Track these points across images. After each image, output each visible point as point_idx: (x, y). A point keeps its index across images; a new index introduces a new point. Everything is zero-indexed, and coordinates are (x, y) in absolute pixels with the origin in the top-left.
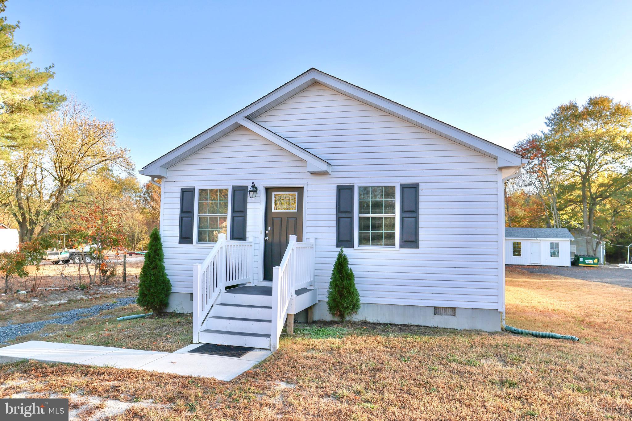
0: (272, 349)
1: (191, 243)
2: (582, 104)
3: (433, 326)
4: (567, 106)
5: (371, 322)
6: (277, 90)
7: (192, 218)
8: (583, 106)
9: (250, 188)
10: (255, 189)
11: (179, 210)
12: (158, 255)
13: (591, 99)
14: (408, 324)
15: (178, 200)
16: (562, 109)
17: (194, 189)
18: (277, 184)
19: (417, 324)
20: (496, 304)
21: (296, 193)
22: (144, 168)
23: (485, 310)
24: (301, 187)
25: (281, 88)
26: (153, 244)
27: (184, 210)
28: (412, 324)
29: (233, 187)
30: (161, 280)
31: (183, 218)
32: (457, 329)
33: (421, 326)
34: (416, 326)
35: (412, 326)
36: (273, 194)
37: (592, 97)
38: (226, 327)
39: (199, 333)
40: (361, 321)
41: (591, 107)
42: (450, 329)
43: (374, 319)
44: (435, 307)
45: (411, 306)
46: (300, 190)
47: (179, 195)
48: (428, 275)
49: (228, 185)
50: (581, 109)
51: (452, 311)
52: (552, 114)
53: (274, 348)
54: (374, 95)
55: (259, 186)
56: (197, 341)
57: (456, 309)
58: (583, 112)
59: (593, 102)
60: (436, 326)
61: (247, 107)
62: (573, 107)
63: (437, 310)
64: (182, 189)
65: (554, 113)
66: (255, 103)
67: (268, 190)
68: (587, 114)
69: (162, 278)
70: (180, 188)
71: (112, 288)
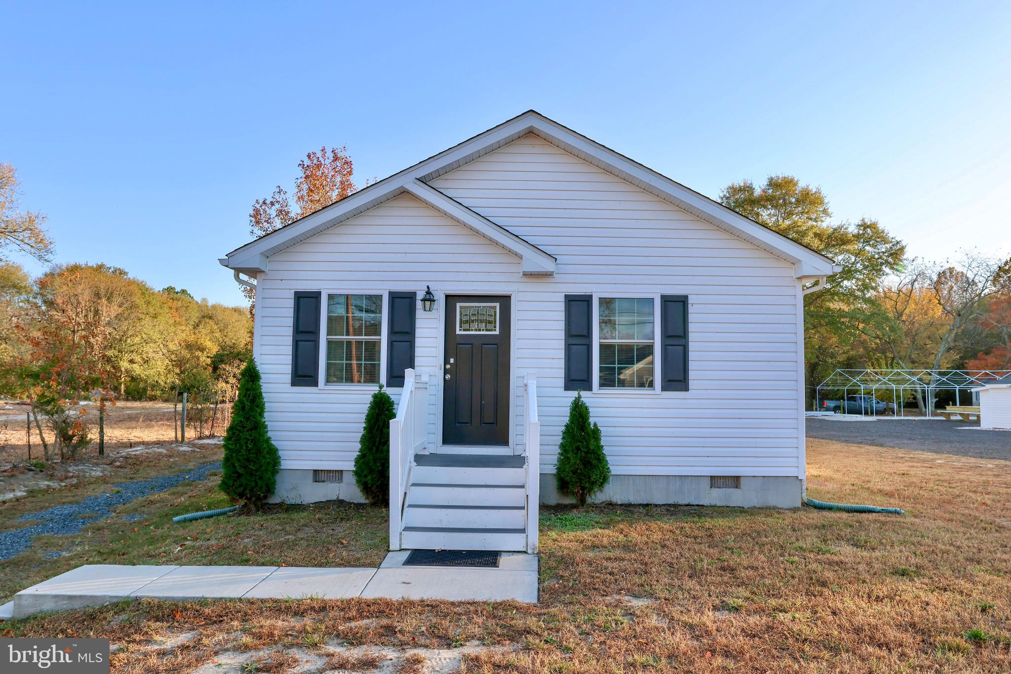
0: (530, 551)
1: (315, 384)
2: (759, 186)
3: (709, 505)
4: (740, 187)
5: (619, 503)
6: (473, 140)
7: (316, 342)
8: (760, 187)
9: (420, 295)
10: (429, 298)
11: (292, 329)
12: (258, 406)
13: (771, 179)
14: (673, 503)
15: (290, 312)
16: (734, 190)
17: (319, 293)
18: (466, 290)
19: (686, 502)
20: (795, 469)
21: (498, 305)
22: (229, 256)
23: (781, 478)
24: (507, 296)
25: (479, 137)
26: (249, 386)
27: (301, 329)
28: (680, 503)
29: (390, 293)
30: (265, 448)
31: (300, 343)
32: (743, 507)
33: (693, 505)
34: (687, 505)
35: (680, 505)
36: (458, 305)
37: (773, 176)
38: (441, 521)
39: (401, 534)
40: (603, 502)
41: (770, 191)
42: (734, 507)
43: (623, 499)
44: (711, 477)
45: (677, 477)
46: (505, 301)
47: (291, 303)
48: (702, 430)
49: (383, 289)
50: (758, 192)
51: (735, 481)
52: (720, 197)
53: (533, 549)
54: (627, 160)
55: (436, 292)
56: (398, 547)
57: (741, 478)
58: (761, 196)
59: (774, 184)
60: (713, 503)
61: (420, 163)
62: (748, 189)
63: (715, 481)
64: (296, 293)
65: (722, 195)
66: (435, 158)
67: (451, 299)
68: (765, 200)
69: (265, 446)
70: (293, 291)
71: (88, 466)
